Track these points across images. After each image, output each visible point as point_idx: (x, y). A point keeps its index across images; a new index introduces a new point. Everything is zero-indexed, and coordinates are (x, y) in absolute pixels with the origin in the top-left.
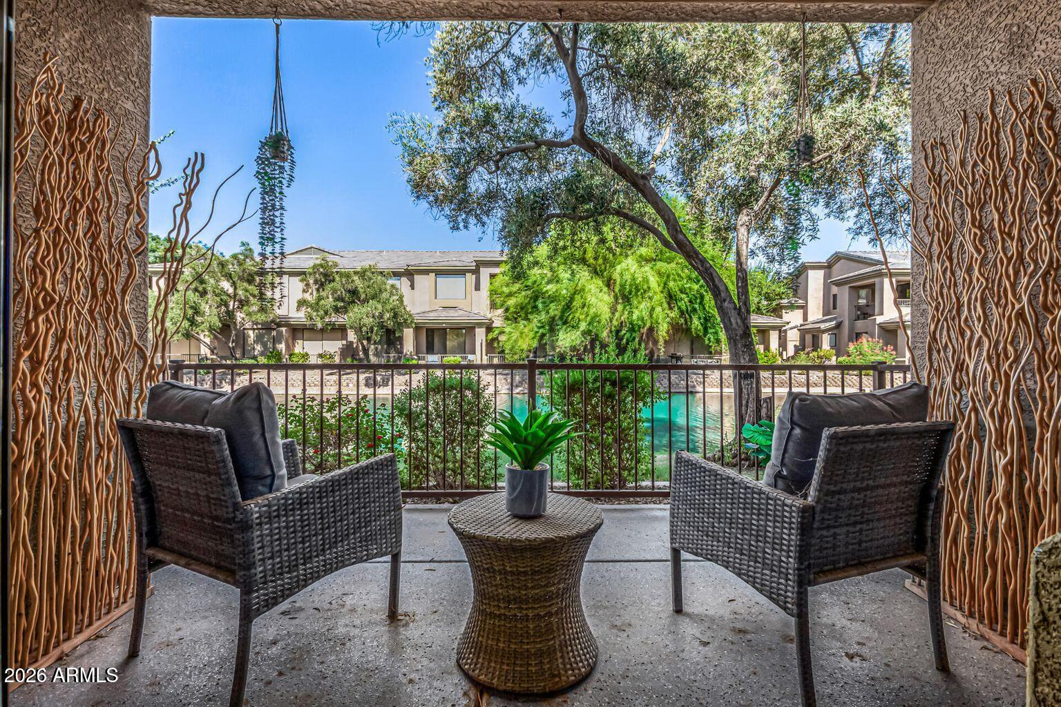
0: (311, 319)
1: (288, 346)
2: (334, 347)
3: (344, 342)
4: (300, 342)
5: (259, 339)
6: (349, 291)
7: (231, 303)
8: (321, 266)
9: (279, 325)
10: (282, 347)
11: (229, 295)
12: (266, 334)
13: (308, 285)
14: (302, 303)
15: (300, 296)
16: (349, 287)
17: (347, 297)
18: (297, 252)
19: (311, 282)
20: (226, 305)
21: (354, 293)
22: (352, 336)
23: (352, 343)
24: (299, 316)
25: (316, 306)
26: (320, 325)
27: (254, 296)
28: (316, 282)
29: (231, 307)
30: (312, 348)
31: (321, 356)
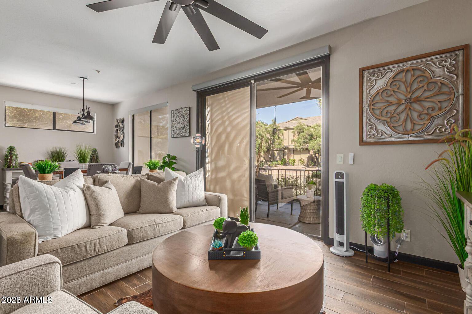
0: (296, 147)
1: (288, 157)
2: (305, 157)
3: (309, 155)
4: (292, 155)
5: (278, 154)
6: (310, 135)
7: (270, 142)
8: (298, 126)
9: (285, 149)
10: (286, 157)
11: (269, 139)
12: (281, 152)
13: (295, 134)
14: (293, 141)
15: (292, 138)
16: (309, 134)
17: (309, 137)
18: (292, 120)
19: (296, 132)
20: (268, 143)
21: (311, 136)
22: (312, 153)
23: (312, 155)
24: (291, 145)
25: (297, 142)
26: (299, 149)
27: (277, 139)
28: (297, 133)
29: (270, 143)
30: (297, 157)
31: (300, 160)
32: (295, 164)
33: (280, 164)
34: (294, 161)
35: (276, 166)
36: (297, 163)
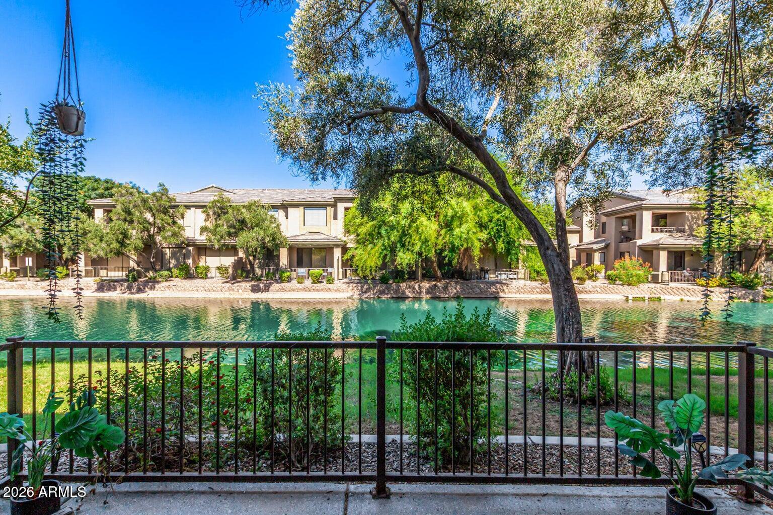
0: (211, 241)
1: (194, 261)
2: (228, 261)
3: (236, 258)
4: (204, 257)
5: (174, 255)
6: (239, 221)
7: (152, 229)
8: (218, 201)
9: (188, 245)
10: (190, 261)
11: (150, 224)
12: (178, 251)
13: (208, 215)
14: (204, 229)
15: (203, 224)
16: (239, 218)
17: (238, 225)
18: (201, 190)
19: (211, 213)
20: (148, 231)
21: (243, 222)
22: (241, 254)
23: (241, 258)
24: (202, 239)
25: (214, 232)
26: (217, 246)
27: (169, 224)
28: (214, 213)
29: (152, 232)
30: (212, 262)
31: (218, 268)
32: (209, 275)
33: (177, 277)
34: (207, 269)
35: (166, 281)
36: (213, 273)
